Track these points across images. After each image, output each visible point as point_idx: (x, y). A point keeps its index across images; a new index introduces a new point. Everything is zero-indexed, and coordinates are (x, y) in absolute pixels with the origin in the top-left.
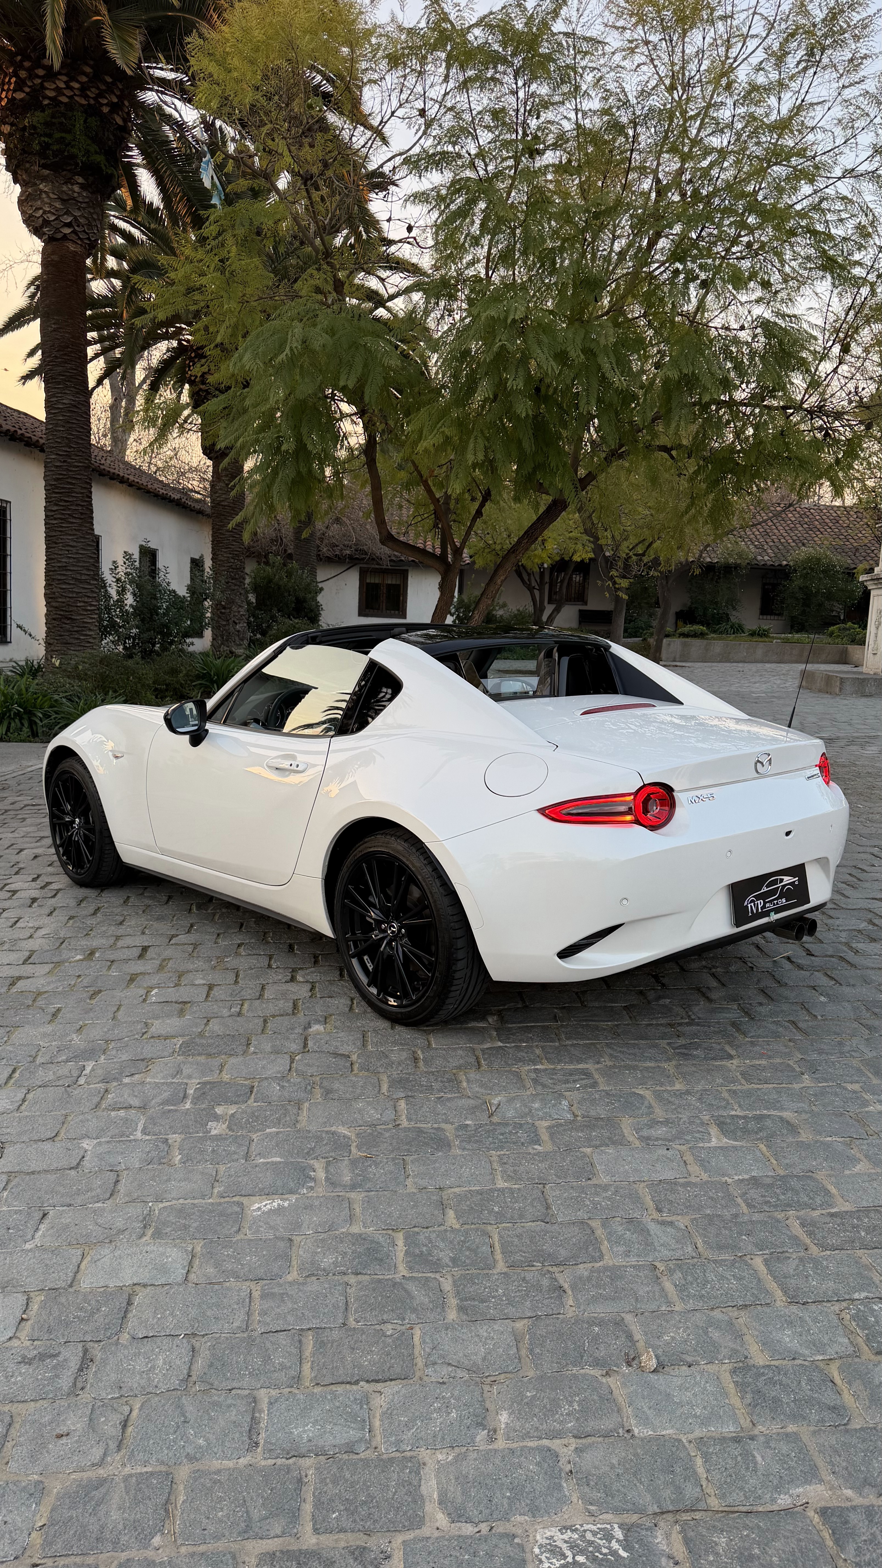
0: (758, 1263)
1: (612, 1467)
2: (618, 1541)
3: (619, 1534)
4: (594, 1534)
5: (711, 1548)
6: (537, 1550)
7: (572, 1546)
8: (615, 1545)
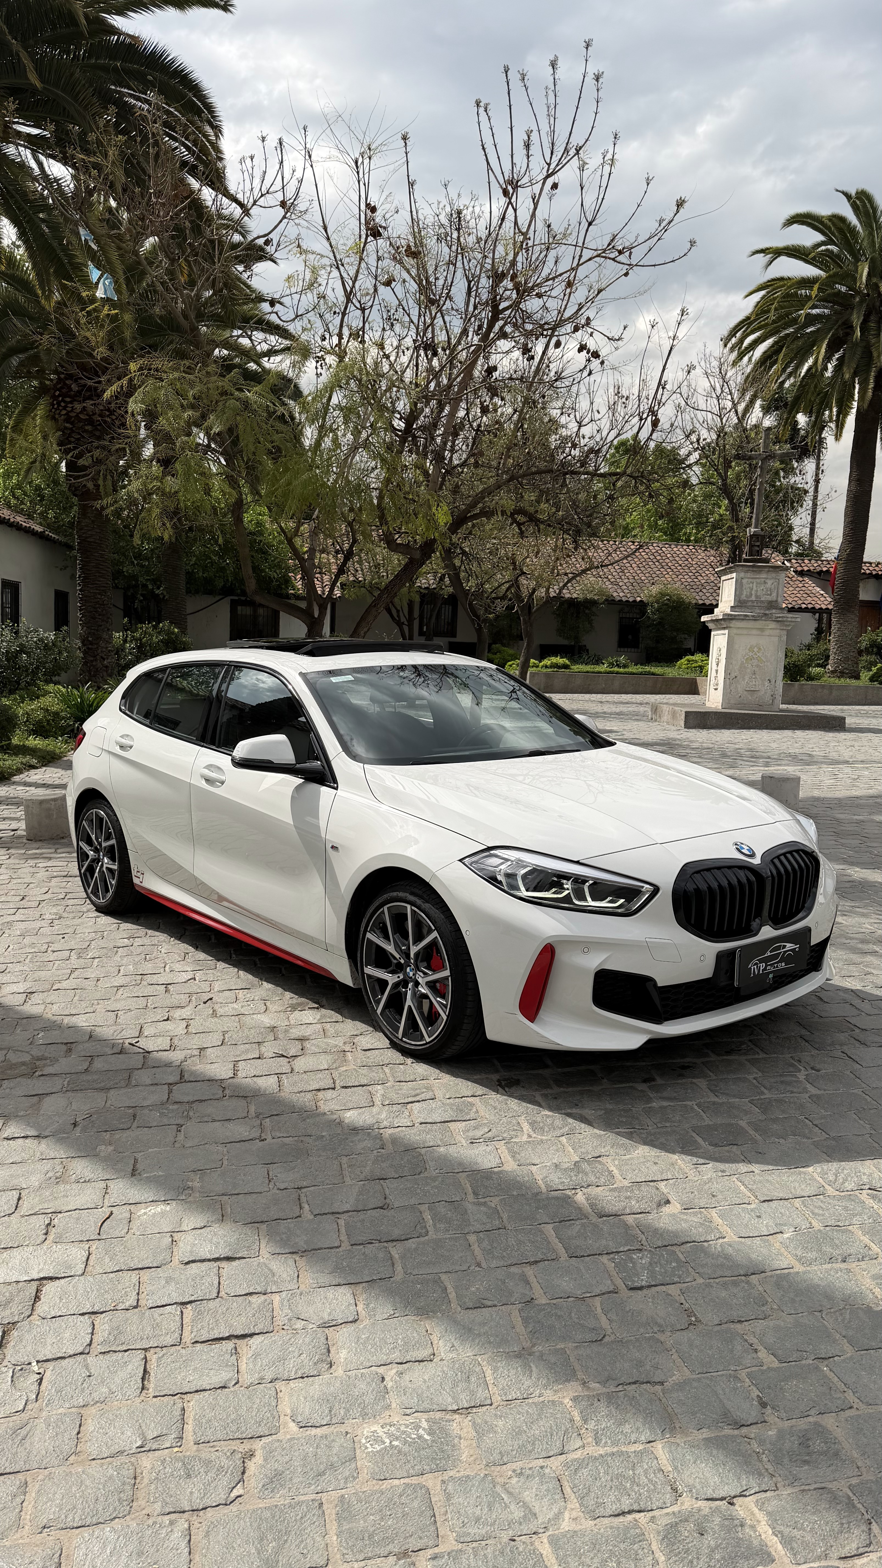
0: (549, 1229)
1: (425, 1381)
2: (424, 1429)
3: (425, 1424)
4: (407, 1426)
5: (492, 1429)
6: (364, 1441)
7: (390, 1435)
8: (421, 1432)
